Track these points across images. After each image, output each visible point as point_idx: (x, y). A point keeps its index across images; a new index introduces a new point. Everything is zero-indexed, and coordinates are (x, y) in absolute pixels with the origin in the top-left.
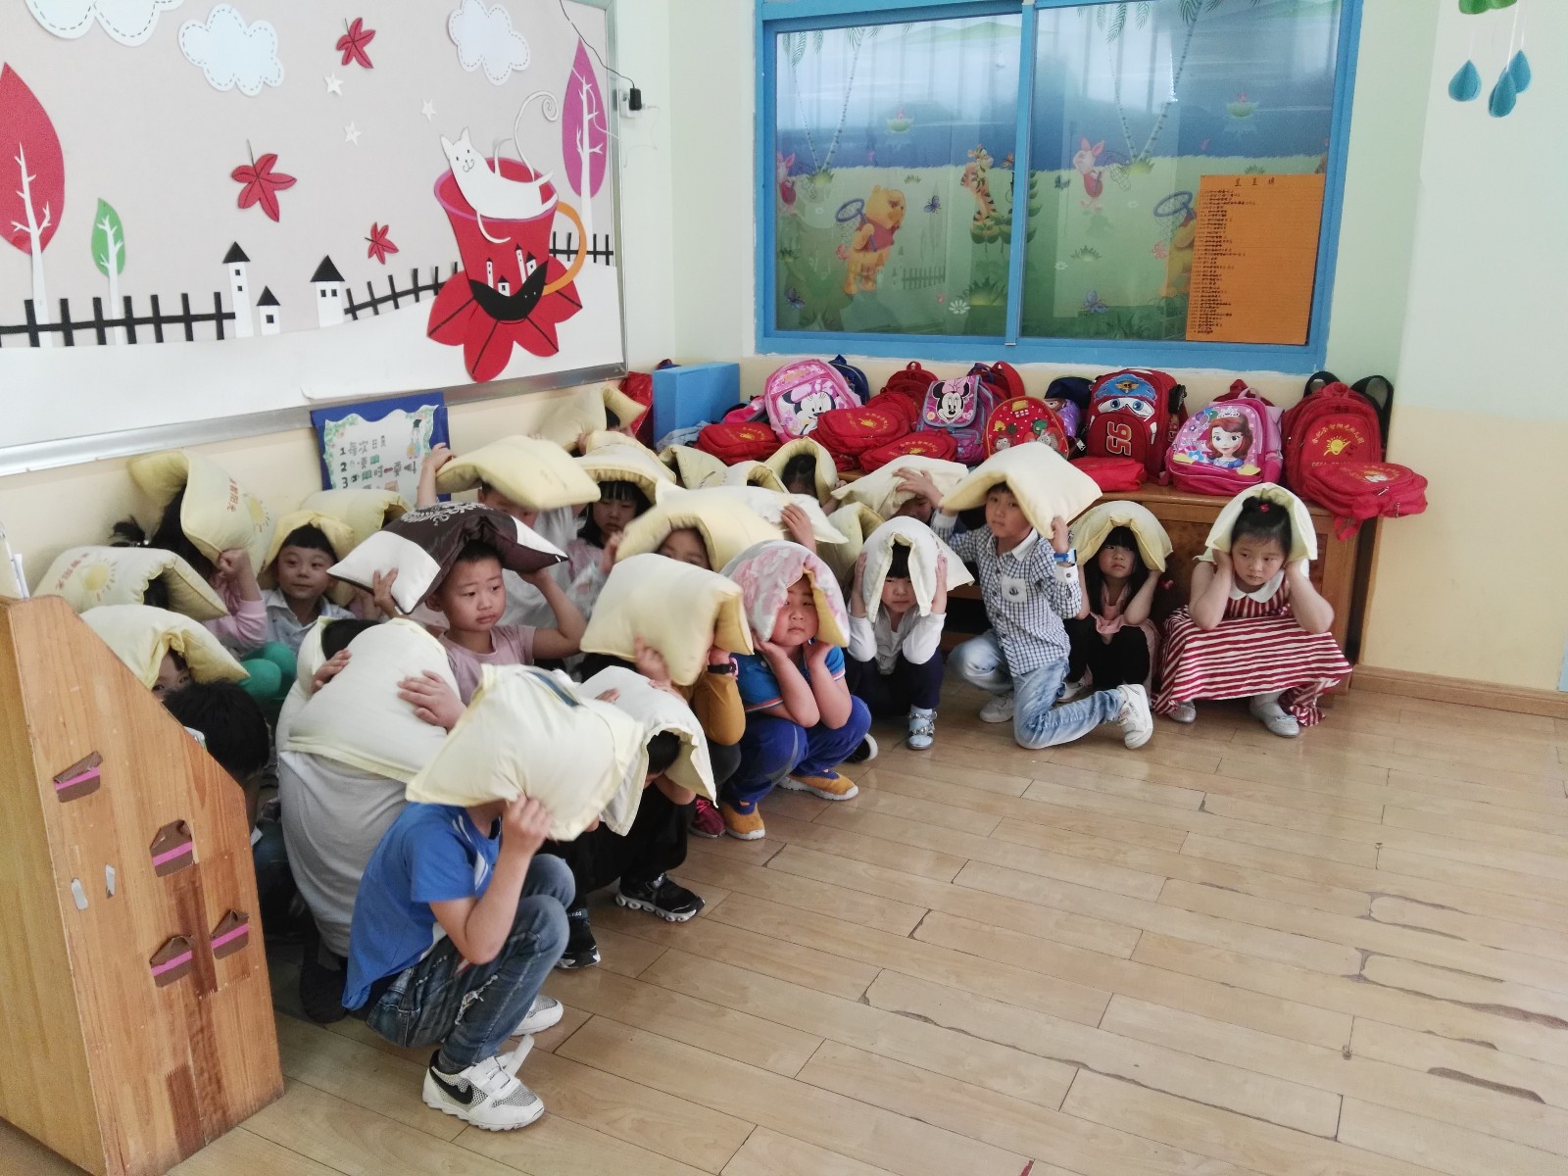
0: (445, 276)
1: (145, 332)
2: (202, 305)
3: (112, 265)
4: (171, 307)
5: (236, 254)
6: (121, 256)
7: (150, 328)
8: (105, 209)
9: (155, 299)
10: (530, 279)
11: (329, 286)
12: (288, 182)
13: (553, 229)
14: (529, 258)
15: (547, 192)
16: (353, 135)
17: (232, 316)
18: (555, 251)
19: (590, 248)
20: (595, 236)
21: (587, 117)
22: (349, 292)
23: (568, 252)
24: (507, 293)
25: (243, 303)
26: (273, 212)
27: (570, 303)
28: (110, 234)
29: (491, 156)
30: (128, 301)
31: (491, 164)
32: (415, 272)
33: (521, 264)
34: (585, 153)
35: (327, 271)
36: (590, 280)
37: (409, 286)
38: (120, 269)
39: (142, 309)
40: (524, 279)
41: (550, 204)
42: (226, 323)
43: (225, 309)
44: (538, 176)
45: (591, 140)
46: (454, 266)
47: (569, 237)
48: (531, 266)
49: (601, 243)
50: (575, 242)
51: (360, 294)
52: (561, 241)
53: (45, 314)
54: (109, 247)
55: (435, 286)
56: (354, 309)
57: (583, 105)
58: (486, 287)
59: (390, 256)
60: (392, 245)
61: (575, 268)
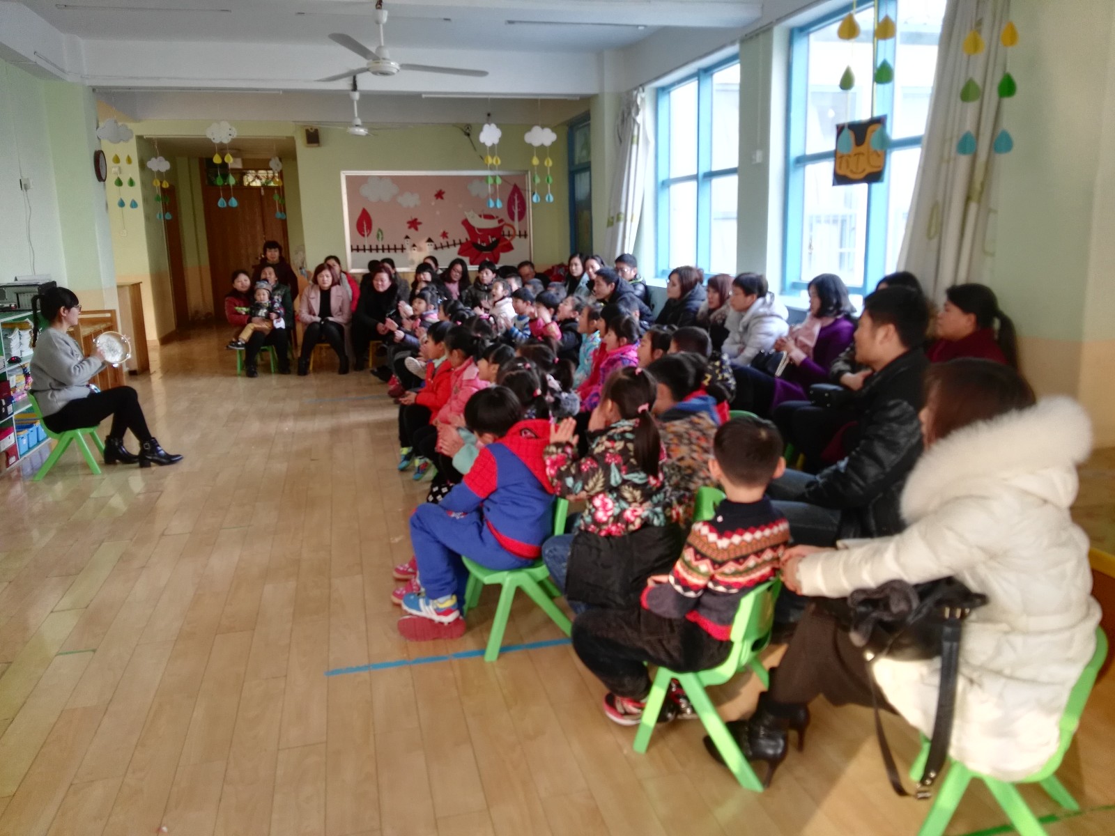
0: (464, 241)
2: (399, 246)
3: (380, 239)
4: (392, 247)
5: (407, 237)
6: (382, 238)
8: (379, 230)
9: (388, 246)
10: (493, 242)
11: (430, 243)
12: (420, 223)
13: (504, 229)
14: (492, 237)
15: (500, 221)
16: (438, 213)
17: (404, 249)
18: (504, 235)
19: (517, 233)
20: (520, 232)
21: (516, 202)
22: (435, 245)
23: (509, 235)
24: (484, 245)
25: (407, 246)
26: (416, 229)
27: (509, 248)
28: (380, 233)
29: (480, 213)
30: (383, 246)
31: (480, 216)
32: (454, 241)
33: (490, 238)
34: (516, 211)
35: (430, 240)
36: (516, 242)
37: (452, 243)
38: (382, 240)
39: (386, 247)
40: (491, 242)
42: (404, 251)
43: (404, 247)
44: (497, 218)
45: (519, 207)
46: (467, 239)
47: (509, 232)
48: (494, 239)
49: (523, 233)
50: (512, 233)
51: (438, 245)
52: (506, 233)
53: (367, 247)
54: (380, 236)
55: (461, 243)
56: (436, 248)
57: (514, 200)
58: (477, 244)
59: (447, 237)
60: (448, 235)
61: (512, 239)
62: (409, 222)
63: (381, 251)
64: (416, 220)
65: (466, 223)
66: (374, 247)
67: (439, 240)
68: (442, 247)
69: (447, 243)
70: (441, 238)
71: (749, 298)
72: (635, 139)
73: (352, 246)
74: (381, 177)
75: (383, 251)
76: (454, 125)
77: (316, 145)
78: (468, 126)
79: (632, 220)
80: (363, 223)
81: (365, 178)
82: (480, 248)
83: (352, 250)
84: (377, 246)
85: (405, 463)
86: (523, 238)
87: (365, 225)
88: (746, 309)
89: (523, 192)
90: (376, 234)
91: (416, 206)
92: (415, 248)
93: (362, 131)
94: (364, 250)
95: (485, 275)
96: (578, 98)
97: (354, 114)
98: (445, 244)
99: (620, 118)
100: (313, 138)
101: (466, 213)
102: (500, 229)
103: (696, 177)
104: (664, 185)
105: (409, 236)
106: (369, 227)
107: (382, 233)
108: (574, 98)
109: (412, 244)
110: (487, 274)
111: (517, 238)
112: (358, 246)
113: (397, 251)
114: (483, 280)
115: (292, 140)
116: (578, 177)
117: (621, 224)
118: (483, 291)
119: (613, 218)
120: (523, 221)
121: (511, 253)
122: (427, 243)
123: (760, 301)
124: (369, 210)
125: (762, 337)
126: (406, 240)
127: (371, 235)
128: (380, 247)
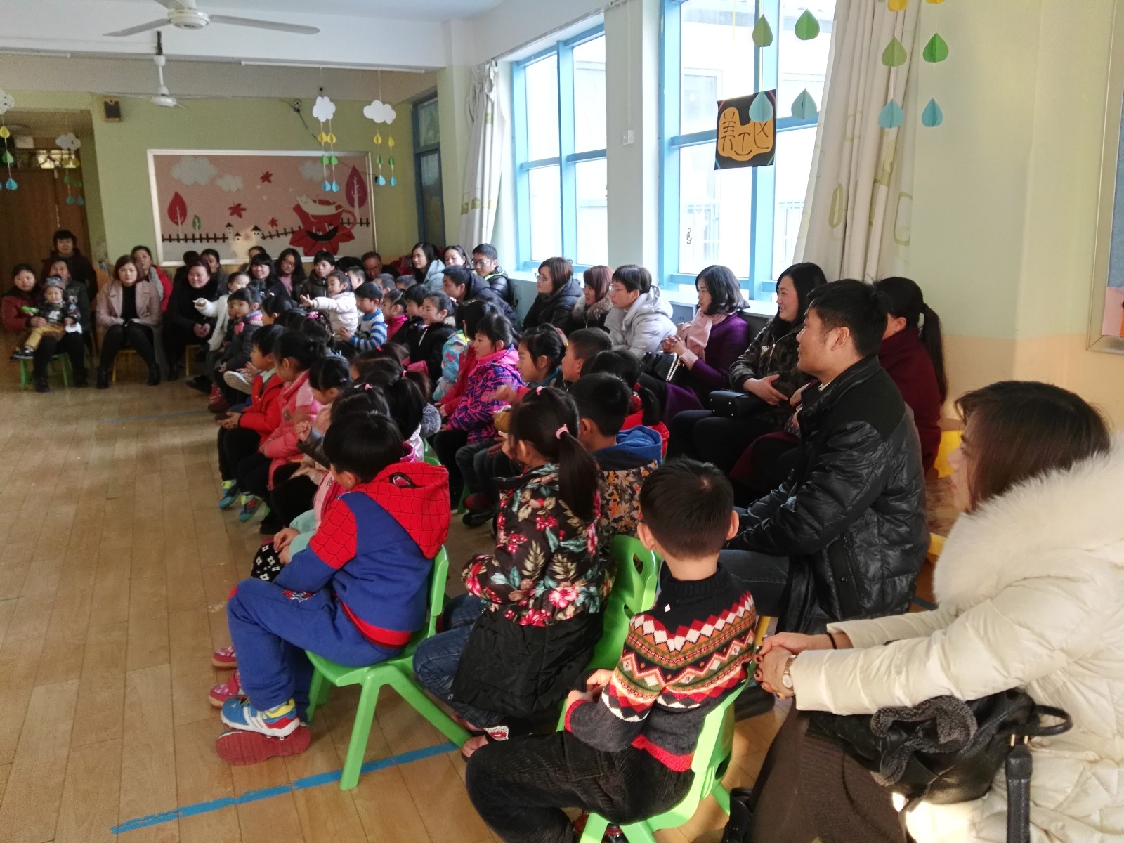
0: (296, 229)
1: (205, 241)
2: (219, 235)
3: (197, 227)
4: (211, 236)
5: (229, 225)
6: (199, 226)
7: (206, 241)
8: (196, 217)
9: (207, 235)
10: (330, 231)
11: (256, 232)
12: (244, 209)
13: (342, 216)
14: (330, 225)
15: (338, 207)
16: (265, 198)
17: (227, 238)
18: (342, 223)
19: (358, 221)
20: (361, 219)
21: (356, 186)
22: (263, 234)
23: (349, 223)
24: (321, 234)
25: (230, 235)
26: (240, 216)
27: (349, 237)
28: (196, 221)
29: (314, 199)
30: (200, 235)
31: (315, 201)
32: (285, 229)
33: (327, 227)
34: (356, 196)
35: (256, 229)
36: (357, 231)
37: (283, 231)
38: (199, 228)
39: (204, 236)
40: (328, 230)
41: (340, 210)
42: (226, 240)
43: (226, 236)
44: (334, 203)
45: (359, 193)
46: (300, 227)
47: (348, 219)
48: (331, 227)
49: (364, 221)
50: (352, 220)
51: (267, 234)
52: (345, 220)
53: (181, 237)
54: (197, 224)
55: (293, 232)
56: (264, 238)
57: (353, 184)
58: (312, 233)
59: (276, 225)
60: (277, 223)
61: (352, 228)
62: (230, 208)
63: (198, 241)
64: (239, 205)
65: (298, 209)
66: (190, 236)
67: (266, 228)
68: (271, 236)
69: (277, 231)
70: (270, 226)
71: (632, 294)
72: (489, 118)
73: (163, 236)
74: (195, 157)
75: (201, 242)
76: (281, 100)
77: (117, 119)
78: (298, 101)
79: (489, 207)
80: (176, 208)
81: (177, 159)
82: (316, 237)
83: (164, 240)
84: (193, 235)
85: (228, 500)
86: (364, 226)
87: (178, 212)
88: (629, 306)
89: (362, 175)
90: (192, 220)
91: (238, 190)
92: (239, 237)
93: (170, 102)
94: (178, 240)
95: (322, 267)
96: (423, 72)
97: (159, 81)
98: (274, 233)
99: (471, 94)
100: (113, 111)
101: (298, 198)
102: (338, 216)
103: (558, 160)
104: (522, 169)
105: (231, 223)
106: (184, 214)
107: (199, 221)
108: (419, 71)
109: (235, 233)
110: (324, 265)
111: (359, 225)
112: (170, 236)
113: (218, 240)
114: (320, 273)
115: (87, 113)
116: (424, 160)
117: (478, 211)
118: (320, 286)
119: (467, 204)
120: (363, 208)
121: (351, 243)
122: (253, 232)
123: (644, 296)
124: (182, 194)
125: (648, 336)
126: (228, 228)
127: (186, 222)
128: (197, 236)
